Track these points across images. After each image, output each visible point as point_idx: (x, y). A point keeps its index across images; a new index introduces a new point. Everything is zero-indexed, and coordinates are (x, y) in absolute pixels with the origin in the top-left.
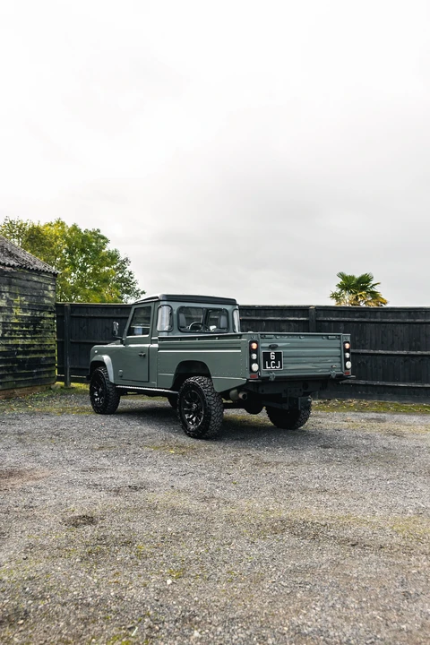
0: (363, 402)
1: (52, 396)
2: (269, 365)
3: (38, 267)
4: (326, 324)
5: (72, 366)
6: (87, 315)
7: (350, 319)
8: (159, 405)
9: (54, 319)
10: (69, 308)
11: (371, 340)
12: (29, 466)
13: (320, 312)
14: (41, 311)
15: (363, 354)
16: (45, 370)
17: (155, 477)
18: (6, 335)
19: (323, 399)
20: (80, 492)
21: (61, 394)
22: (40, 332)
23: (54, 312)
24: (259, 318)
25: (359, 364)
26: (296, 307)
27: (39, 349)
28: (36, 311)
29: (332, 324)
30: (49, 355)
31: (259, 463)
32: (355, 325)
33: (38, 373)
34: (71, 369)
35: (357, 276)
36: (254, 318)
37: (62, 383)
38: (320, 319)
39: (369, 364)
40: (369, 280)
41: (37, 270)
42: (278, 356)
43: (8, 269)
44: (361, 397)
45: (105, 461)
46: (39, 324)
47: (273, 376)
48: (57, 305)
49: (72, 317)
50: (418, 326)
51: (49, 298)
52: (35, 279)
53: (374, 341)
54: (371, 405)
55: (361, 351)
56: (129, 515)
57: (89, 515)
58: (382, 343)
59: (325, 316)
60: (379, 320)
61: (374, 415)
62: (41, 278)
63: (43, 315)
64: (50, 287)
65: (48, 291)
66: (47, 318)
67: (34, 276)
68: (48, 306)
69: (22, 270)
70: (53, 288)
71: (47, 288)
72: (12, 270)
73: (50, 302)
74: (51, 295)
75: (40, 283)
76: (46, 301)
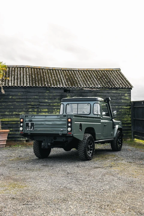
2: (28, 128)
9: (130, 109)
23: (130, 105)
42: (32, 125)
46: (118, 111)
47: (29, 133)
49: (134, 108)
52: (114, 92)
62: (119, 91)
63: (121, 107)
64: (126, 95)
65: (125, 96)
66: (124, 108)
67: (113, 90)
68: (125, 103)
69: (104, 89)
70: (128, 95)
71: (124, 95)
72: (98, 89)
73: (126, 101)
74: (127, 98)
75: (118, 93)
76: (123, 101)
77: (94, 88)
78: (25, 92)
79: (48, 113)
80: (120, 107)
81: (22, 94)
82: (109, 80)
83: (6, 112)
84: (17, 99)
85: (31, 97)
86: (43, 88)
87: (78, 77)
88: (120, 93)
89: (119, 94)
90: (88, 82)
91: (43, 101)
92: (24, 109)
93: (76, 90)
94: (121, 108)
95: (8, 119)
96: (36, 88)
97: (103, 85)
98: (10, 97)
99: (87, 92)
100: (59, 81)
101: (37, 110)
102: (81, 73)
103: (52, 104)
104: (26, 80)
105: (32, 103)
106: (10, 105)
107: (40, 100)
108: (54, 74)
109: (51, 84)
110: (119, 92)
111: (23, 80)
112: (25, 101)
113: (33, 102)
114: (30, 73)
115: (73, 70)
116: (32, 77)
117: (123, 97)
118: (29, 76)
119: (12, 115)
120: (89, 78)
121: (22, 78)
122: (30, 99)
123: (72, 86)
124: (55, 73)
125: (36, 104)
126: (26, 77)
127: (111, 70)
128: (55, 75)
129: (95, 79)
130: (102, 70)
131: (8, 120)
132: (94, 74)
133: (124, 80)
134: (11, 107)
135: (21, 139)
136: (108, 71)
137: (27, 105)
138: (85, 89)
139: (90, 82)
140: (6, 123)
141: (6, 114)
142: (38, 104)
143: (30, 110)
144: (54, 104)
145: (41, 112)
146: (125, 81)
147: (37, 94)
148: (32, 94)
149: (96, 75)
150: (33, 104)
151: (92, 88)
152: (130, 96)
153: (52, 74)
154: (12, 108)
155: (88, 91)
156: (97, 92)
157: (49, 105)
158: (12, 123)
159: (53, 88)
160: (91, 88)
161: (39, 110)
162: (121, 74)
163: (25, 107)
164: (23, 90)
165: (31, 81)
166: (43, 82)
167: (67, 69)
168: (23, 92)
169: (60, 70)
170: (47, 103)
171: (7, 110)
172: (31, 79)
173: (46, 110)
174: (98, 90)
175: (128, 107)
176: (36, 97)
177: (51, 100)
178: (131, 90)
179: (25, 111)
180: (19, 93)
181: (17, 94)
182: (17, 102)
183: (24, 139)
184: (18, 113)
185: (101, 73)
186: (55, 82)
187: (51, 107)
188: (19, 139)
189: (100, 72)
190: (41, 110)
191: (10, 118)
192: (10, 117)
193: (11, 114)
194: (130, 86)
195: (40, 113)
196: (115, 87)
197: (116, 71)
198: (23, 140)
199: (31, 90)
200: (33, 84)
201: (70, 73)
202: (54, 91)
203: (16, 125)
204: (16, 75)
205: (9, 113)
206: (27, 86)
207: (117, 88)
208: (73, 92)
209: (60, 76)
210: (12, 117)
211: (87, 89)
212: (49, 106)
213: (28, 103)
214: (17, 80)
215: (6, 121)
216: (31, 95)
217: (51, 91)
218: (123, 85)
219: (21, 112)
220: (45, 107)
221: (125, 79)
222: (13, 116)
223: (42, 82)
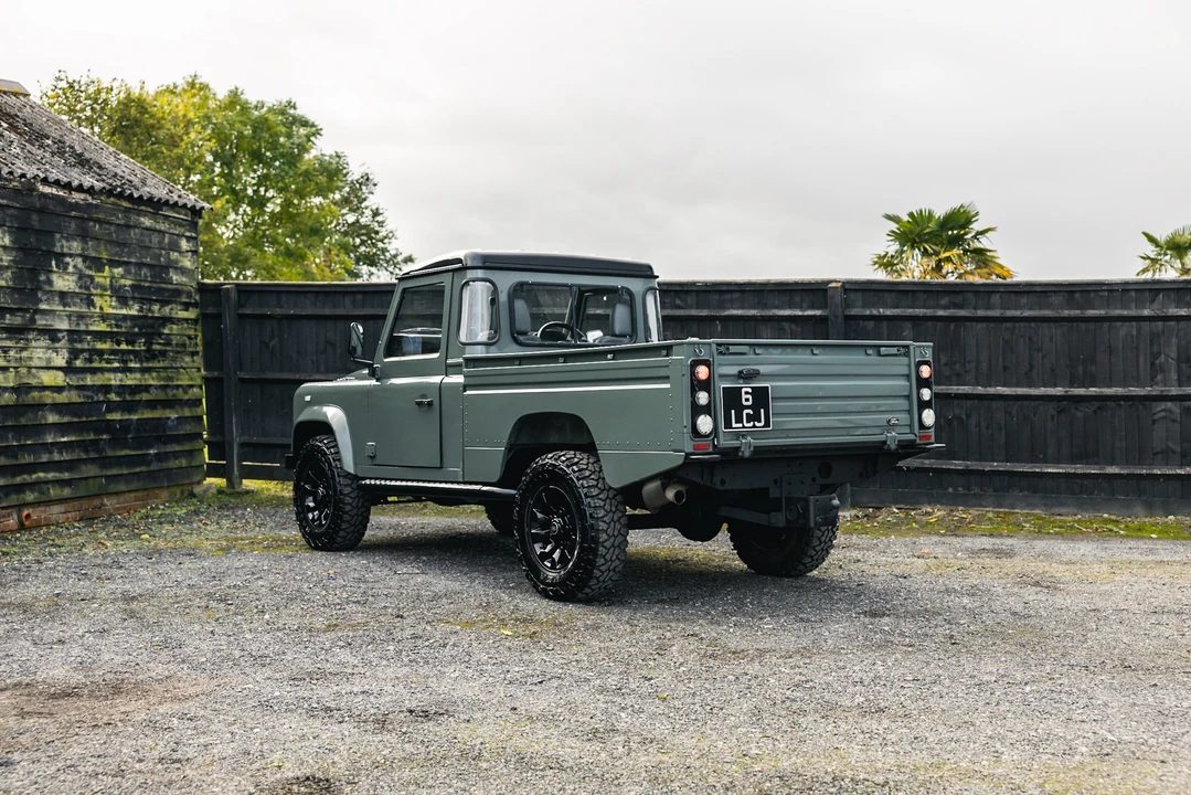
0: (960, 513)
1: (197, 513)
2: (739, 420)
3: (154, 192)
4: (871, 324)
5: (245, 439)
6: (278, 311)
7: (929, 312)
8: (465, 529)
9: (195, 321)
10: (234, 295)
11: (978, 362)
12: (159, 670)
13: (853, 296)
14: (164, 303)
15: (958, 396)
16: (177, 448)
17: (470, 689)
18: (78, 363)
19: (863, 506)
20: (291, 725)
21: (220, 508)
22: (163, 354)
23: (195, 305)
24: (705, 313)
25: (950, 422)
26: (796, 283)
27: (161, 396)
28: (151, 302)
29: (885, 324)
30: (187, 412)
31: (717, 653)
32: (940, 324)
33: (160, 457)
34: (242, 445)
35: (940, 212)
36: (694, 312)
37: (221, 482)
38: (854, 312)
39: (973, 421)
40: (968, 221)
41: (151, 199)
42: (761, 396)
43: (77, 197)
44: (952, 501)
45: (345, 655)
46: (160, 335)
47: (747, 445)
48: (202, 288)
49: (242, 316)
50: (1092, 326)
51: (183, 271)
52: (147, 222)
53: (984, 366)
54: (979, 520)
55: (954, 389)
56: (416, 772)
57: (319, 775)
58: (1005, 368)
59: (864, 306)
60: (996, 313)
61: (986, 542)
62: (161, 220)
63: (170, 312)
64: (184, 244)
65: (180, 252)
66: (179, 320)
67: (145, 214)
68: (180, 289)
69: (112, 199)
70: (191, 246)
71: (178, 244)
72: (90, 198)
73: (184, 280)
74: (187, 263)
75: (160, 231)
76: (175, 278)
77: (80, 189)
80: (167, 310)
82: (67, 149)
88: (164, 233)
89: (161, 236)
93: (4, 187)
94: (171, 318)
99: (52, 211)
110: (162, 227)
117: (174, 256)
138: (41, 188)
151: (71, 190)
152: (196, 252)
155: (53, 205)
156: (89, 212)
160: (67, 186)
174: (92, 205)
175: (192, 314)
197: (16, 96)
211: (47, 190)
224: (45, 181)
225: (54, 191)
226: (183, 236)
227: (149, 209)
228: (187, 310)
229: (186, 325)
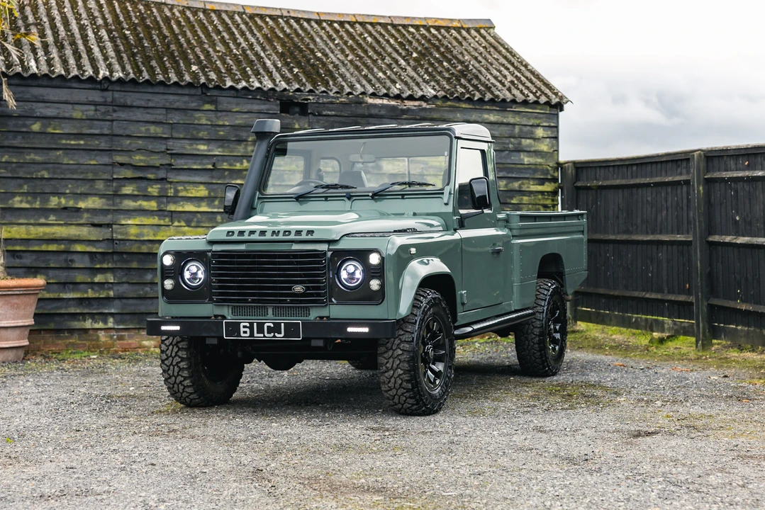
3: (506, 94)
6: (594, 183)
9: (553, 193)
23: (551, 180)
43: (410, 104)
49: (578, 188)
51: (538, 154)
62: (510, 115)
63: (520, 186)
64: (540, 132)
65: (535, 139)
66: (531, 192)
67: (489, 111)
68: (534, 168)
69: (449, 103)
70: (549, 133)
71: (532, 133)
72: (424, 105)
73: (539, 160)
74: (544, 147)
75: (508, 124)
76: (527, 160)
77: (411, 98)
78: (104, 104)
79: (209, 205)
80: (516, 185)
81: (92, 113)
82: (460, 67)
83: (18, 199)
84: (68, 135)
85: (132, 129)
86: (186, 91)
87: (327, 51)
88: (514, 125)
89: (509, 128)
90: (375, 70)
91: (188, 148)
92: (100, 186)
93: (332, 103)
94: (521, 192)
95: (23, 229)
96: (157, 90)
97: (443, 89)
98: (36, 127)
99: (381, 117)
100: (248, 63)
101: (161, 190)
102: (331, 32)
103: (225, 166)
104: (102, 49)
105: (138, 159)
106: (34, 163)
107: (177, 146)
108: (219, 32)
109: (218, 71)
110: (511, 120)
111: (89, 51)
112: (103, 145)
113: (142, 154)
114: (110, 20)
115: (293, 18)
116: (126, 37)
117: (526, 142)
118: (109, 32)
119: (45, 212)
120: (375, 57)
121: (80, 42)
122: (129, 136)
123: (314, 84)
124: (220, 28)
125: (156, 160)
126: (99, 39)
127: (455, 24)
128: (225, 34)
129: (402, 62)
130: (417, 23)
131: (24, 236)
132: (392, 41)
133: (523, 68)
134: (39, 175)
135: (88, 324)
136: (443, 27)
137: (113, 165)
138: (370, 101)
139: (385, 73)
140: (18, 248)
141: (17, 205)
142: (165, 162)
143: (128, 190)
144: (238, 166)
145: (176, 199)
146: (528, 74)
147: (159, 115)
148: (139, 115)
149: (401, 44)
150: (141, 161)
151: (403, 99)
152: (556, 138)
153: (206, 28)
154: (42, 179)
155: (383, 112)
156: (423, 114)
157: (215, 169)
158: (44, 248)
159: (233, 92)
160: (398, 97)
161: (171, 192)
162: (502, 45)
163: (105, 176)
164: (96, 96)
165: (124, 55)
166: (181, 62)
167: (268, 12)
168: (95, 104)
169: (240, 14)
170: (205, 161)
171: (21, 186)
172: (122, 48)
173: (202, 191)
174: (425, 109)
175: (548, 187)
176: (153, 130)
177: (222, 146)
178: (557, 115)
179: (102, 196)
180: (77, 107)
181: (67, 115)
182: (67, 149)
183: (101, 325)
184: (71, 203)
185: (418, 36)
186: (234, 67)
187: (224, 177)
188: (77, 324)
189: (411, 30)
190: (177, 191)
191: (34, 225)
192: (32, 221)
193: (37, 205)
194: (556, 94)
195: (175, 203)
196: (497, 97)
197: (477, 30)
198: (96, 326)
199: (132, 98)
200: (141, 72)
201: (288, 31)
202: (238, 104)
203: (64, 256)
204: (47, 25)
205: (27, 202)
206: (111, 75)
207: (504, 100)
208: (320, 115)
209: (246, 40)
210: (42, 221)
211: (378, 101)
212: (214, 173)
213: (119, 159)
214: (61, 47)
215: (18, 237)
216: (134, 118)
217: (225, 103)
218: (526, 92)
219: (85, 195)
220: (197, 179)
221: (526, 66)
222: (47, 218)
223: (177, 62)
224: (374, 95)
225: (385, 102)
226: (538, 126)
227: (494, 108)
228: (542, 184)
229: (540, 197)
